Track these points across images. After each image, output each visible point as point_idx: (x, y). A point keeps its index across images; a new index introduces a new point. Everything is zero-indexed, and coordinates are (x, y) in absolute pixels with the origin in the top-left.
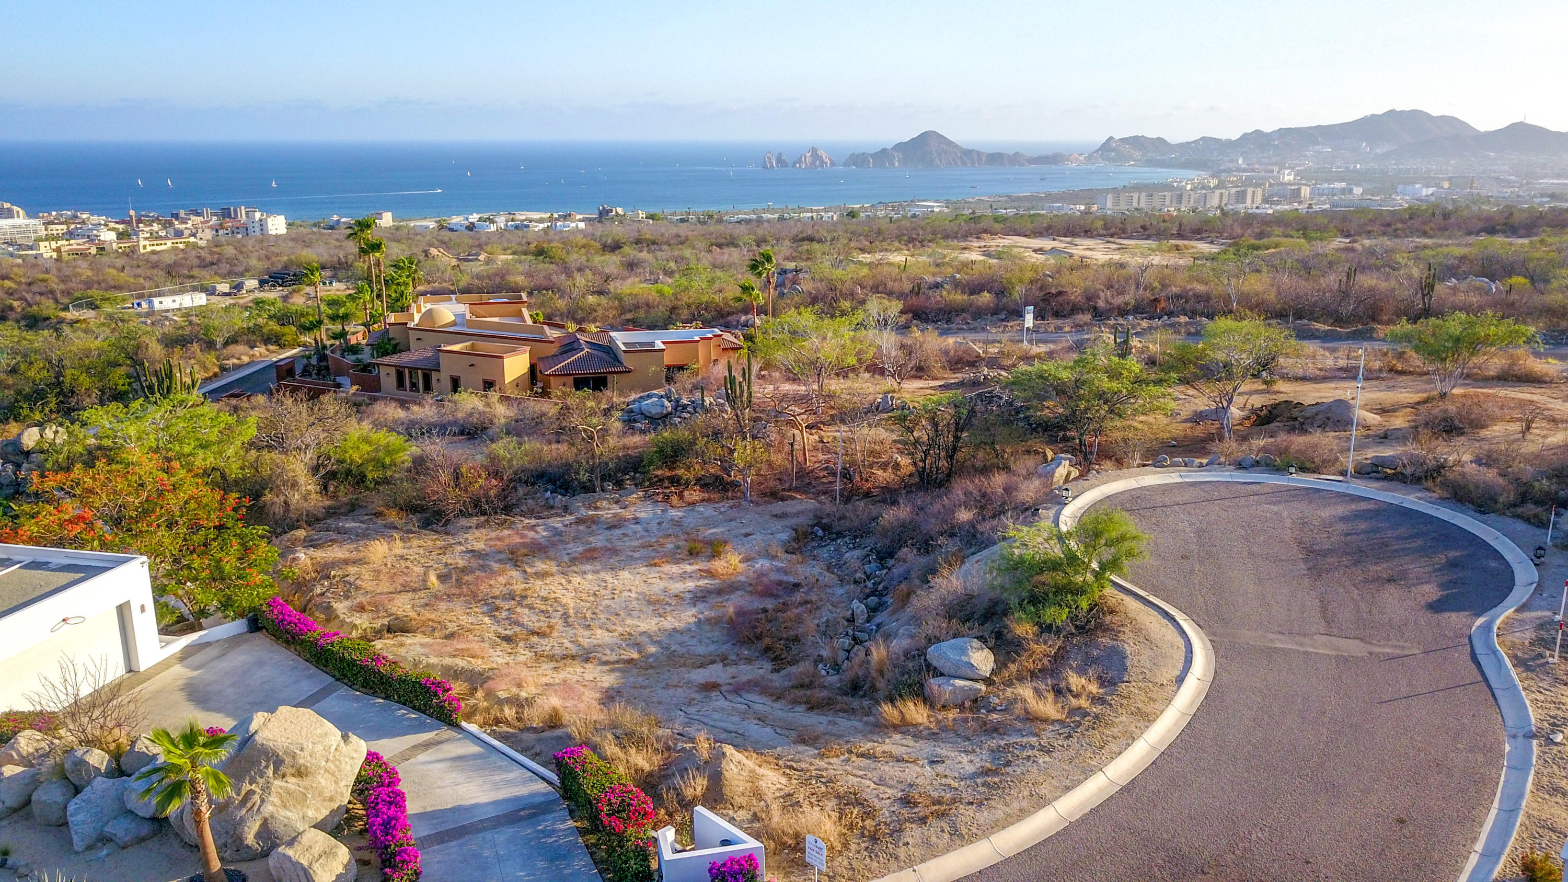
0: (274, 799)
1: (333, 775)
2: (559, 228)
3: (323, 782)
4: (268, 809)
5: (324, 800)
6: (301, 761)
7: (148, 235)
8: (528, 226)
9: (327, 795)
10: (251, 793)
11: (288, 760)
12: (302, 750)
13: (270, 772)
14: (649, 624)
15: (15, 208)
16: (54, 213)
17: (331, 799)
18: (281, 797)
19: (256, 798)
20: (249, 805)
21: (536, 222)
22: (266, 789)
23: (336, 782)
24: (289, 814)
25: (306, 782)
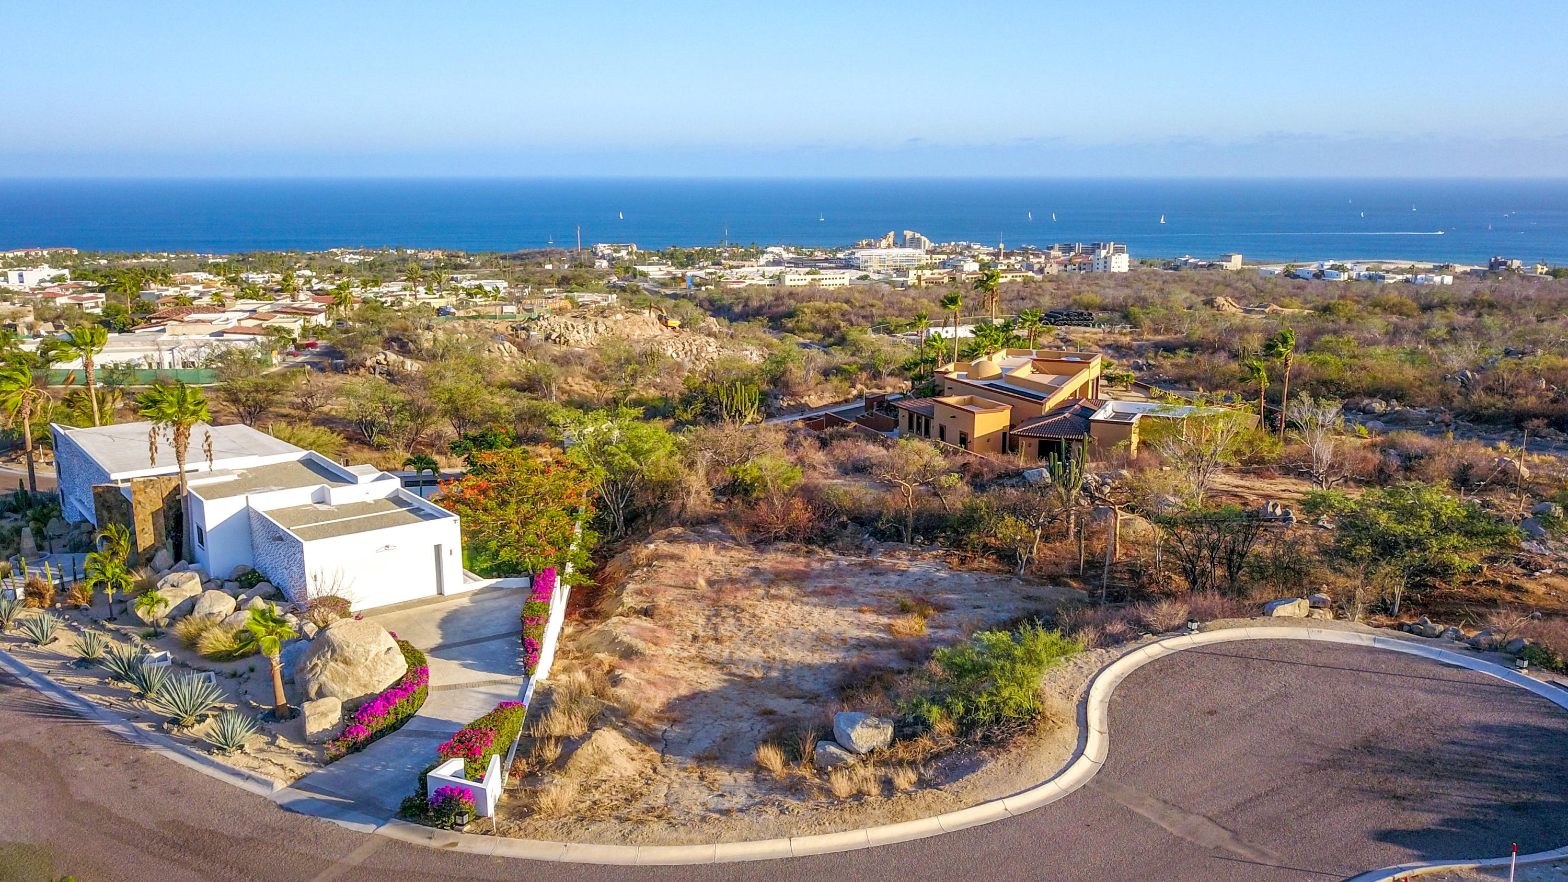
0: (327, 673)
1: (370, 671)
2: (1419, 281)
3: (361, 673)
4: (323, 678)
5: (360, 685)
6: (347, 654)
7: (1005, 267)
8: (1383, 278)
9: (363, 682)
10: (316, 665)
11: (338, 651)
12: (348, 647)
13: (329, 655)
14: (794, 655)
15: (923, 238)
16: (953, 243)
17: (365, 686)
18: (332, 673)
19: (318, 669)
20: (314, 672)
21: (1394, 273)
22: (325, 665)
23: (371, 676)
24: (335, 686)
25: (350, 669)
